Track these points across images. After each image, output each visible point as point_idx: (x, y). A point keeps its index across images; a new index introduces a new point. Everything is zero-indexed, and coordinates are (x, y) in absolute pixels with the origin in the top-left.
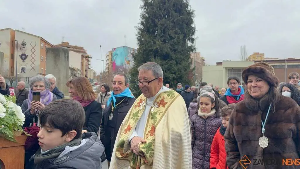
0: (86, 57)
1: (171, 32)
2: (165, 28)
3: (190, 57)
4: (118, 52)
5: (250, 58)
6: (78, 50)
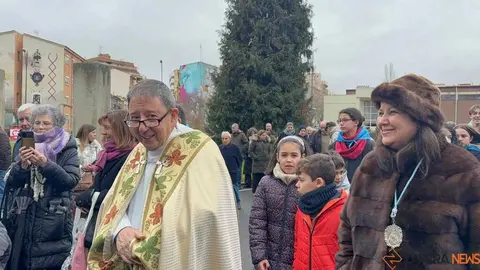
0: (138, 79)
1: (275, 41)
2: (266, 33)
3: (304, 81)
4: (189, 72)
6: (124, 67)
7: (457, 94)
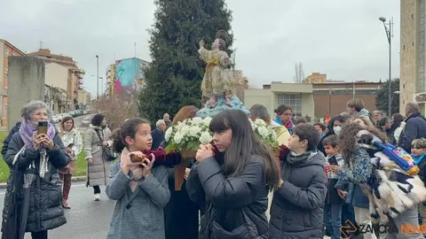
0: (76, 72)
2: (191, 33)
4: (124, 67)
5: (307, 80)
6: (64, 61)
7: (354, 89)
